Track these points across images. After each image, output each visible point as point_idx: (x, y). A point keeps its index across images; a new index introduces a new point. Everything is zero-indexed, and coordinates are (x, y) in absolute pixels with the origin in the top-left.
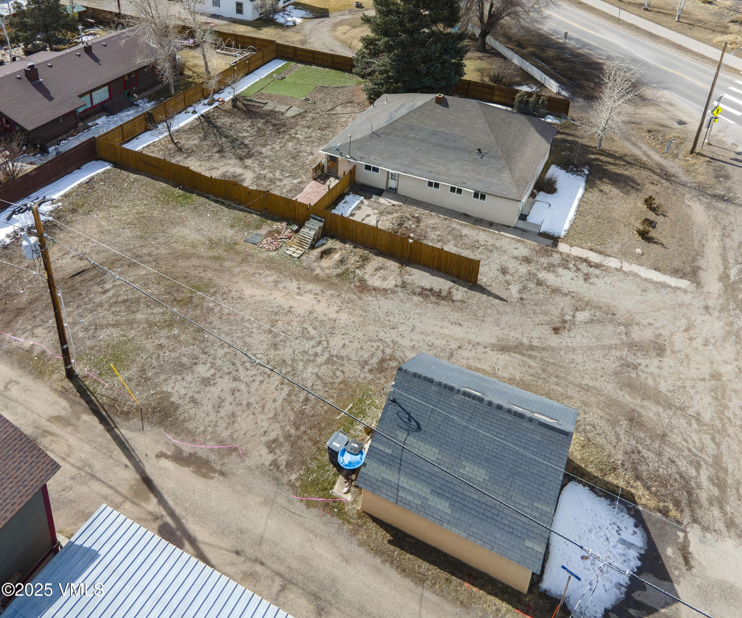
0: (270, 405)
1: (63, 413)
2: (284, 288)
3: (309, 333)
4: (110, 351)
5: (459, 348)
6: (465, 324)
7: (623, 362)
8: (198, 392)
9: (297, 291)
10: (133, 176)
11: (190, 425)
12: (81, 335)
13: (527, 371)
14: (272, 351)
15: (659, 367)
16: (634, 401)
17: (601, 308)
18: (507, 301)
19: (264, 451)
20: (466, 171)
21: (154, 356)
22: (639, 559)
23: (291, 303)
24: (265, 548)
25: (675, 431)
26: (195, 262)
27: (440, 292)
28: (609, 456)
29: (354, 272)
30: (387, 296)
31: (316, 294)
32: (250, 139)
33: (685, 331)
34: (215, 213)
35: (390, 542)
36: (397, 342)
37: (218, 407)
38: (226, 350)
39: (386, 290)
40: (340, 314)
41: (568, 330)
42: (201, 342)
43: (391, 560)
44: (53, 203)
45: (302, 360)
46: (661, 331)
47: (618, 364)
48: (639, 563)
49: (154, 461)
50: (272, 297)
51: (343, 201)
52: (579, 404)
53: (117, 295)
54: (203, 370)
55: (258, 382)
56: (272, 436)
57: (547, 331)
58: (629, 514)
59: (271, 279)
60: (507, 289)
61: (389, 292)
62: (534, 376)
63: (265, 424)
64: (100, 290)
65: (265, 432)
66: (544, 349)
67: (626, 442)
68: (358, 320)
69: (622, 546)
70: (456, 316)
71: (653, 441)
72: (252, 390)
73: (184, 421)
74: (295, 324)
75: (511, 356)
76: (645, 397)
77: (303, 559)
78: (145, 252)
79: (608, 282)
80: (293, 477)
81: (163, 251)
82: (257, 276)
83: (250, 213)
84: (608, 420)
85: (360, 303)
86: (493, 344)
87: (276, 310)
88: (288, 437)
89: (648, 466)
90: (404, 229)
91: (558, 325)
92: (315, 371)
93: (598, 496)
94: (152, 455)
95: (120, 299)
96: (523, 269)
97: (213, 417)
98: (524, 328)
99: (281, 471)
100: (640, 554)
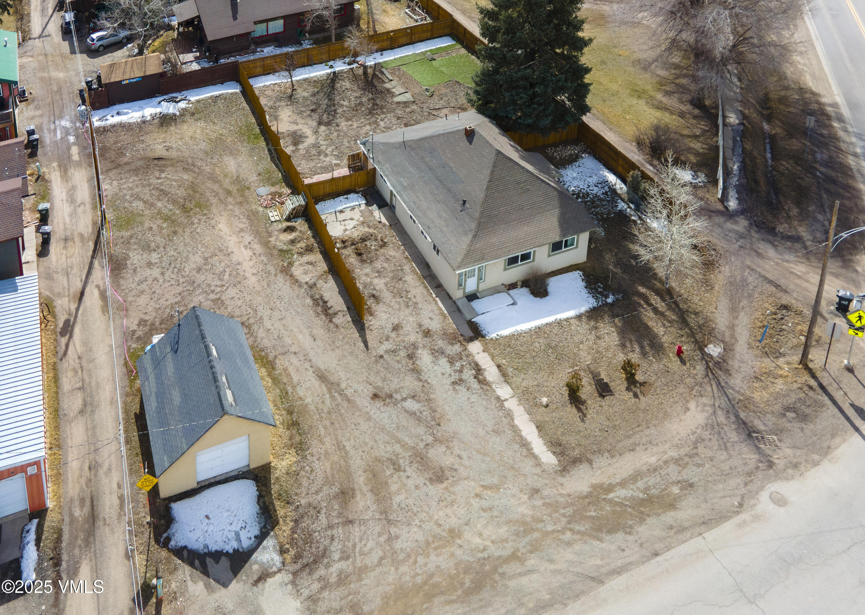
0: (162, 301)
1: (86, 235)
2: (242, 237)
3: (224, 275)
4: (129, 216)
5: (295, 353)
6: (319, 343)
7: (394, 458)
8: (141, 267)
9: (247, 244)
10: (245, 104)
11: (122, 282)
12: (128, 197)
13: (317, 403)
14: (195, 272)
15: (417, 487)
16: (363, 486)
17: (435, 411)
18: (368, 349)
19: (136, 322)
20: (440, 217)
21: (143, 232)
22: (234, 550)
23: (235, 250)
24: (91, 365)
25: (363, 528)
26: (216, 187)
27: (329, 308)
28: (296, 494)
29: (293, 255)
30: (293, 286)
31: (255, 254)
32: (345, 109)
33: (483, 486)
34: (260, 159)
35: (135, 414)
36: (263, 319)
37: (140, 283)
38: (175, 254)
39: (297, 281)
40: (253, 277)
41: (384, 404)
42: (170, 240)
43: (126, 421)
44: (188, 103)
45: (203, 289)
46: (461, 470)
47: (388, 456)
48: (231, 551)
49: (93, 286)
50: (229, 238)
51: (346, 196)
52: (322, 451)
53: (161, 184)
54: (154, 257)
55: (170, 284)
56: (147, 318)
57: (368, 391)
58: (261, 529)
59: (241, 226)
60: (380, 342)
61: (297, 284)
62: (317, 410)
63: (150, 309)
64: (158, 176)
65: (146, 313)
66: (349, 401)
67: (320, 499)
68: (258, 288)
69: (234, 535)
70: (319, 332)
71: (338, 517)
72: (163, 287)
73: (122, 277)
74: (223, 264)
75: (320, 385)
76: (375, 491)
77: (98, 384)
78: (199, 164)
79: (472, 400)
80: (134, 346)
81: (208, 169)
82: (236, 218)
83: (280, 170)
84: (327, 478)
85: (272, 278)
86: (319, 369)
87: (223, 248)
88: (153, 324)
89: (313, 524)
90: (363, 245)
91: (382, 394)
92: (202, 300)
93: (258, 503)
94: (95, 283)
95: (161, 187)
96: (413, 337)
97: (133, 286)
98: (355, 376)
99: (132, 339)
100: (238, 550)
